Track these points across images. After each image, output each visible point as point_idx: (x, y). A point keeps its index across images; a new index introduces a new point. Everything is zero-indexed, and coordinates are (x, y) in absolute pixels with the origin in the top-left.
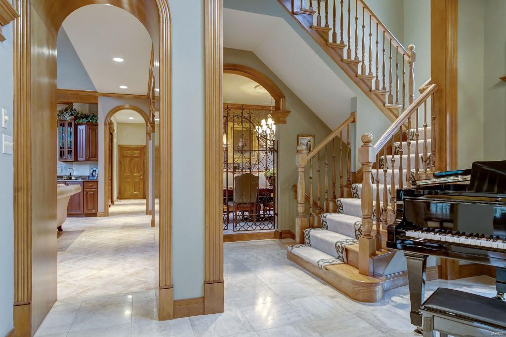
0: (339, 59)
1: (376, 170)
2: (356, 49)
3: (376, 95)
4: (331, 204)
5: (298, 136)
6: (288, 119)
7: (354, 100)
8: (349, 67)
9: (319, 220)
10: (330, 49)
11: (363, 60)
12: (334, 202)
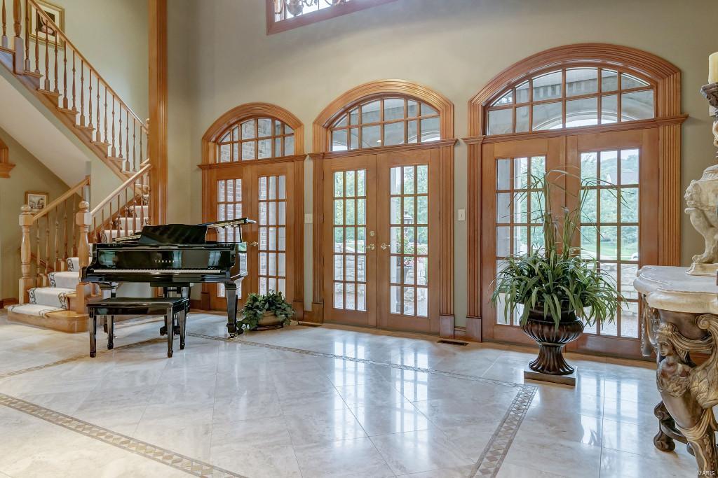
0: (71, 125)
1: (109, 231)
2: (90, 117)
3: (112, 161)
4: (63, 264)
5: (26, 193)
6: (11, 173)
7: (89, 164)
8: (83, 134)
9: (48, 280)
10: (60, 113)
11: (98, 128)
12: (65, 261)
